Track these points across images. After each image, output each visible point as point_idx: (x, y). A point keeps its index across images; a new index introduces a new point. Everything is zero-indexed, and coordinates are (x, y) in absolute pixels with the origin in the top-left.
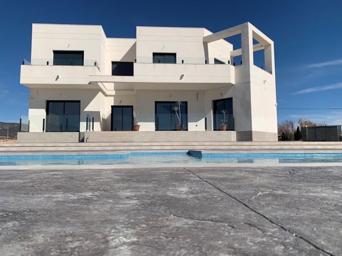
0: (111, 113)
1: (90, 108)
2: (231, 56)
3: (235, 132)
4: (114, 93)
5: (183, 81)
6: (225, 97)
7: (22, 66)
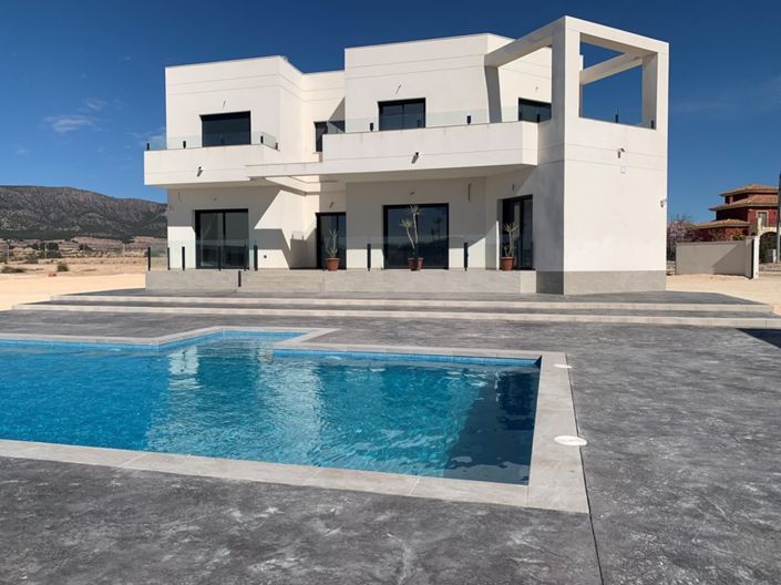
0: (315, 226)
1: (266, 222)
3: (534, 273)
4: (318, 187)
5: (418, 166)
6: (521, 193)
7: (146, 153)
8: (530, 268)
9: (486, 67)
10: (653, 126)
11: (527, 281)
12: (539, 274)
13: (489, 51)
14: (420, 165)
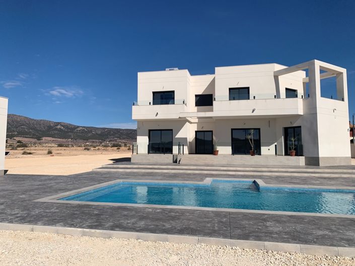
0: (195, 136)
1: (180, 135)
2: (303, 83)
3: (304, 157)
4: (197, 120)
6: (295, 125)
7: (133, 106)
8: (302, 155)
9: (274, 76)
10: (343, 100)
11: (301, 160)
12: (306, 158)
13: (276, 70)
14: (255, 114)
